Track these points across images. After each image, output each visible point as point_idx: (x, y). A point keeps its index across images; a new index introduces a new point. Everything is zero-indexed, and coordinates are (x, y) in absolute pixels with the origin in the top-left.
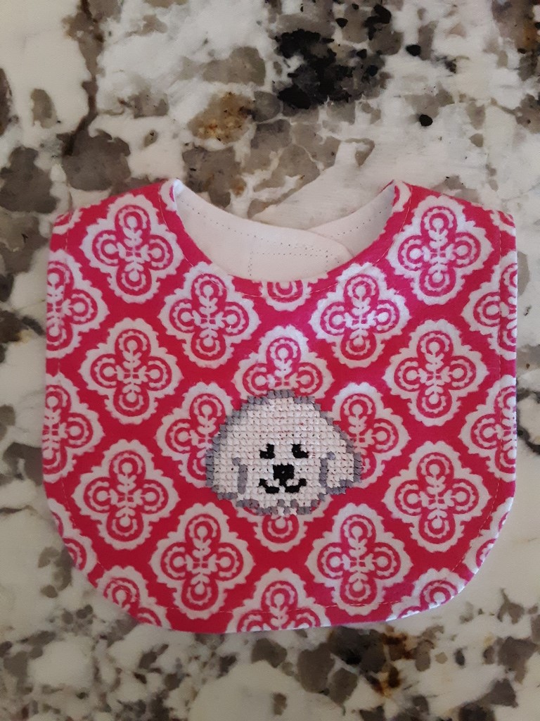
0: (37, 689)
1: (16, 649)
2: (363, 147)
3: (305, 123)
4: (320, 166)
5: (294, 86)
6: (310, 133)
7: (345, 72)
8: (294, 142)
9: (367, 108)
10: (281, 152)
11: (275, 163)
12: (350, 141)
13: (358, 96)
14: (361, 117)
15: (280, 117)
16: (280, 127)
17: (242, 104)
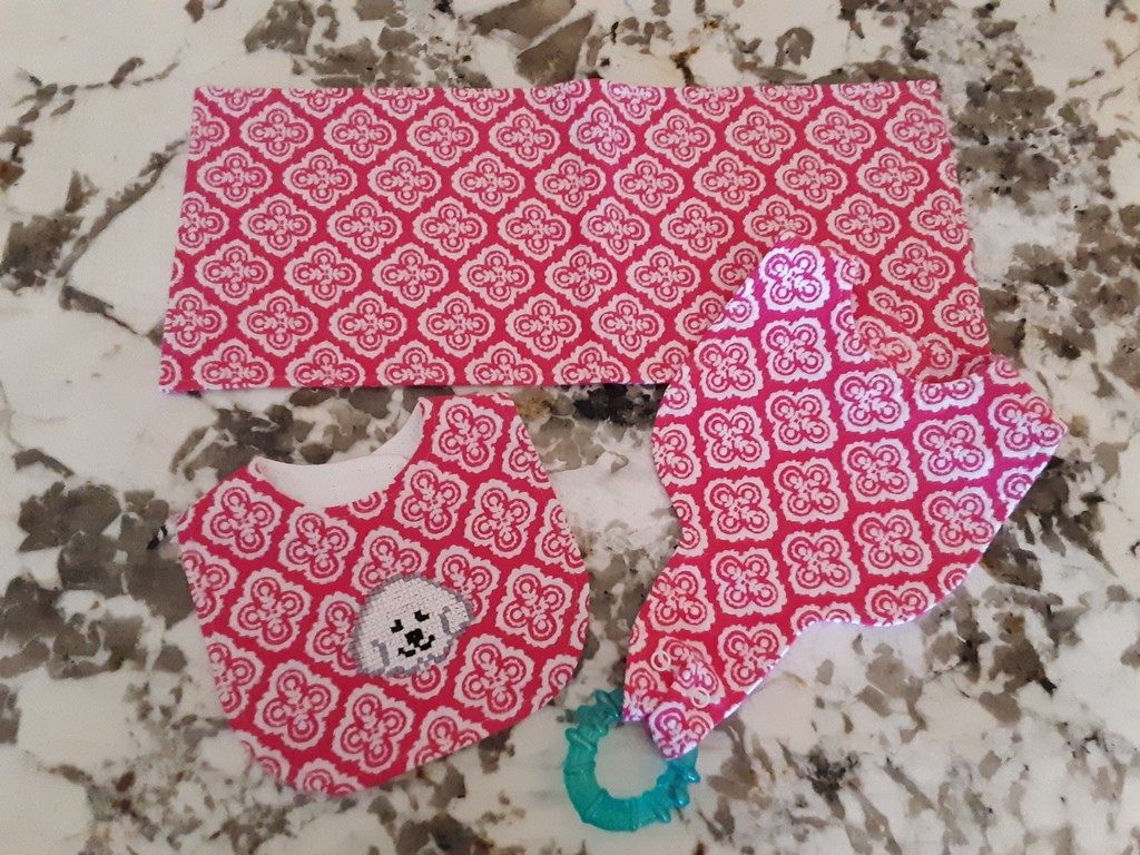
0: (199, 761)
1: (199, 724)
2: (620, 461)
3: (585, 428)
4: (584, 462)
5: (588, 401)
6: (587, 438)
7: (630, 406)
8: (573, 437)
9: (633, 436)
10: (559, 441)
11: (552, 447)
12: (611, 453)
13: (631, 425)
14: (627, 441)
15: (570, 417)
16: (568, 424)
17: (547, 398)
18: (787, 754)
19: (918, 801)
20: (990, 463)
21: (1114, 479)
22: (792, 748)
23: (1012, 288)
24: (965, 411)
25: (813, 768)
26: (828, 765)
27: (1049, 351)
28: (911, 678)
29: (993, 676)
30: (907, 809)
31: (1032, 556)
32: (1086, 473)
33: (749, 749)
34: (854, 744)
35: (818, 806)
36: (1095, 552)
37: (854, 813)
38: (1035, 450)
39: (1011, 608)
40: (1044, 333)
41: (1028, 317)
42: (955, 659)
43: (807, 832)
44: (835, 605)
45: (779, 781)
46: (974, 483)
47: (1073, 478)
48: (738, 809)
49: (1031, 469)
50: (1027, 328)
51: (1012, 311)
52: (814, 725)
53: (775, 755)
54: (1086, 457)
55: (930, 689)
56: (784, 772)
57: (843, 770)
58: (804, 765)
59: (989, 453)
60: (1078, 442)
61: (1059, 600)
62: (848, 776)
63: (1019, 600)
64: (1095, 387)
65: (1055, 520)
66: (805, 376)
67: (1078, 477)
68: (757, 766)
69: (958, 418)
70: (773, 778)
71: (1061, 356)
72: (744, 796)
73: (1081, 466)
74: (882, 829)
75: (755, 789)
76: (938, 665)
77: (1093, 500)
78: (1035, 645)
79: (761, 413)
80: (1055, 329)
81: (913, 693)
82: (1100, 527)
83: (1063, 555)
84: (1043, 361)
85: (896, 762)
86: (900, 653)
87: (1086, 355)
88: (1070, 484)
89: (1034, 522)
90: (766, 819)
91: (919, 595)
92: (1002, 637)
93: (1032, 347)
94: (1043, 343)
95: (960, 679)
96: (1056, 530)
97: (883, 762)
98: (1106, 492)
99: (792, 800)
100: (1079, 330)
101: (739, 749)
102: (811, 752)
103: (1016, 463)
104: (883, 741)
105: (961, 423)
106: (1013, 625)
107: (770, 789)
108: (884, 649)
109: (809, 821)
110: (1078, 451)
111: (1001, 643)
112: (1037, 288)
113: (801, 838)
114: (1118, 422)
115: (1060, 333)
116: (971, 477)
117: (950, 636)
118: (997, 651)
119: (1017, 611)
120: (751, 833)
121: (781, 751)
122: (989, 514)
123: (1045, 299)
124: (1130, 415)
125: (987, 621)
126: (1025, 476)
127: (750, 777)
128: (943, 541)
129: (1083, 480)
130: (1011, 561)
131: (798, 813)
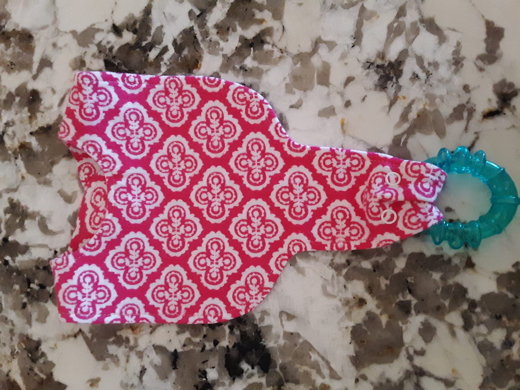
18: (392, 103)
19: (364, 15)
20: (129, 105)
21: (96, 27)
22: (387, 103)
23: (15, 153)
24: (105, 138)
25: (389, 84)
26: (381, 77)
27: (42, 108)
28: (295, 64)
29: (261, 21)
30: (374, 18)
31: (175, 42)
32: (104, 43)
33: (406, 126)
34: (357, 70)
35: (409, 67)
36: (148, 11)
37: (398, 45)
38: (103, 84)
39: (214, 35)
40: (32, 117)
41: (27, 133)
42: (267, 47)
43: (430, 64)
44: (276, 138)
45: (412, 98)
46: (147, 106)
47: (111, 49)
48: (446, 110)
49: (116, 79)
50: (35, 128)
51: (30, 144)
52: (364, 99)
53: (398, 109)
54: (93, 49)
55: (294, 50)
56: (404, 98)
57: (378, 66)
58: (391, 90)
59: (123, 109)
60: (88, 59)
61: (190, 13)
62: (379, 62)
63: (206, 34)
64: (47, 70)
65: (144, 44)
66: (147, 244)
67: (108, 46)
68: (413, 115)
69: (113, 139)
70: (413, 102)
71: (40, 100)
72: (437, 111)
73: (101, 48)
74: (395, 25)
75: (427, 107)
76: (277, 54)
77: (117, 30)
78: (226, 10)
79: (187, 255)
80: (25, 113)
81: (303, 58)
82: (131, 16)
83: (162, 26)
84: (51, 107)
85: (351, 42)
86: (285, 79)
87: (31, 86)
88: (116, 48)
89: (153, 54)
90: (440, 91)
91: (236, 96)
92: (234, 30)
93: (45, 119)
94: (39, 115)
95: (276, 36)
96: (149, 39)
97: (357, 48)
98: (107, 26)
99: (417, 83)
100: (17, 99)
101: (410, 132)
102: (380, 90)
103: (118, 90)
104: (343, 56)
105: (114, 136)
106: (223, 29)
107: (421, 99)
108: (289, 90)
109: (422, 67)
110: (93, 56)
111: (239, 28)
112: (6, 138)
113: (436, 65)
114: (60, 44)
115: (26, 109)
116: (144, 111)
117: (254, 58)
118: (244, 28)
119: (213, 31)
120: (454, 94)
121: (393, 108)
122: (160, 87)
123: (10, 131)
124: (52, 41)
125: (231, 44)
126: (123, 80)
127: (422, 115)
128: (194, 102)
129: (108, 43)
130: (185, 52)
131: (422, 75)
